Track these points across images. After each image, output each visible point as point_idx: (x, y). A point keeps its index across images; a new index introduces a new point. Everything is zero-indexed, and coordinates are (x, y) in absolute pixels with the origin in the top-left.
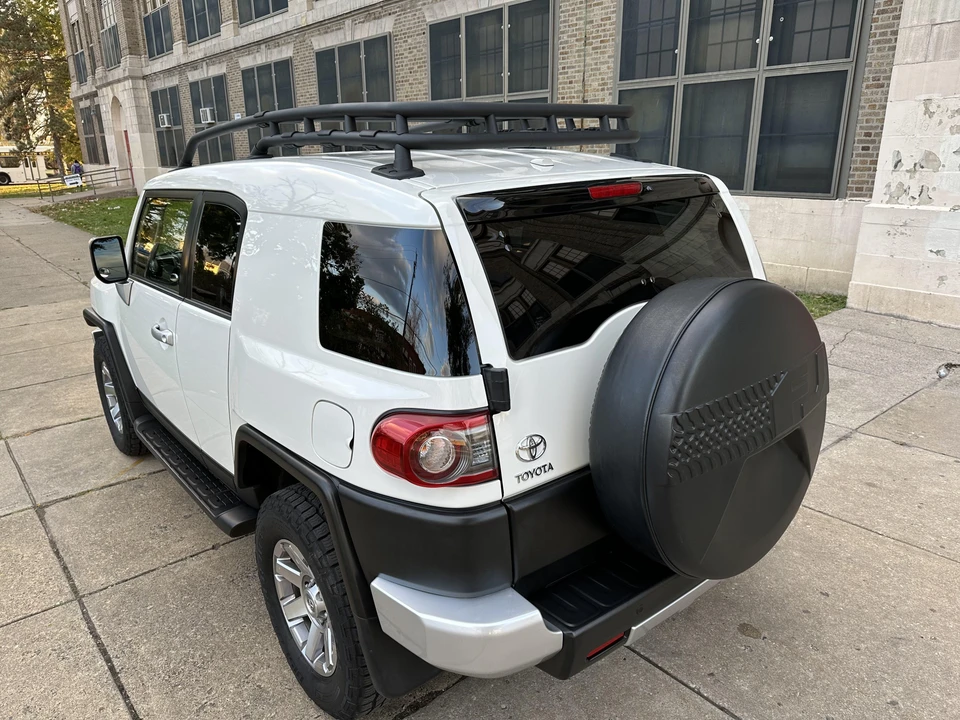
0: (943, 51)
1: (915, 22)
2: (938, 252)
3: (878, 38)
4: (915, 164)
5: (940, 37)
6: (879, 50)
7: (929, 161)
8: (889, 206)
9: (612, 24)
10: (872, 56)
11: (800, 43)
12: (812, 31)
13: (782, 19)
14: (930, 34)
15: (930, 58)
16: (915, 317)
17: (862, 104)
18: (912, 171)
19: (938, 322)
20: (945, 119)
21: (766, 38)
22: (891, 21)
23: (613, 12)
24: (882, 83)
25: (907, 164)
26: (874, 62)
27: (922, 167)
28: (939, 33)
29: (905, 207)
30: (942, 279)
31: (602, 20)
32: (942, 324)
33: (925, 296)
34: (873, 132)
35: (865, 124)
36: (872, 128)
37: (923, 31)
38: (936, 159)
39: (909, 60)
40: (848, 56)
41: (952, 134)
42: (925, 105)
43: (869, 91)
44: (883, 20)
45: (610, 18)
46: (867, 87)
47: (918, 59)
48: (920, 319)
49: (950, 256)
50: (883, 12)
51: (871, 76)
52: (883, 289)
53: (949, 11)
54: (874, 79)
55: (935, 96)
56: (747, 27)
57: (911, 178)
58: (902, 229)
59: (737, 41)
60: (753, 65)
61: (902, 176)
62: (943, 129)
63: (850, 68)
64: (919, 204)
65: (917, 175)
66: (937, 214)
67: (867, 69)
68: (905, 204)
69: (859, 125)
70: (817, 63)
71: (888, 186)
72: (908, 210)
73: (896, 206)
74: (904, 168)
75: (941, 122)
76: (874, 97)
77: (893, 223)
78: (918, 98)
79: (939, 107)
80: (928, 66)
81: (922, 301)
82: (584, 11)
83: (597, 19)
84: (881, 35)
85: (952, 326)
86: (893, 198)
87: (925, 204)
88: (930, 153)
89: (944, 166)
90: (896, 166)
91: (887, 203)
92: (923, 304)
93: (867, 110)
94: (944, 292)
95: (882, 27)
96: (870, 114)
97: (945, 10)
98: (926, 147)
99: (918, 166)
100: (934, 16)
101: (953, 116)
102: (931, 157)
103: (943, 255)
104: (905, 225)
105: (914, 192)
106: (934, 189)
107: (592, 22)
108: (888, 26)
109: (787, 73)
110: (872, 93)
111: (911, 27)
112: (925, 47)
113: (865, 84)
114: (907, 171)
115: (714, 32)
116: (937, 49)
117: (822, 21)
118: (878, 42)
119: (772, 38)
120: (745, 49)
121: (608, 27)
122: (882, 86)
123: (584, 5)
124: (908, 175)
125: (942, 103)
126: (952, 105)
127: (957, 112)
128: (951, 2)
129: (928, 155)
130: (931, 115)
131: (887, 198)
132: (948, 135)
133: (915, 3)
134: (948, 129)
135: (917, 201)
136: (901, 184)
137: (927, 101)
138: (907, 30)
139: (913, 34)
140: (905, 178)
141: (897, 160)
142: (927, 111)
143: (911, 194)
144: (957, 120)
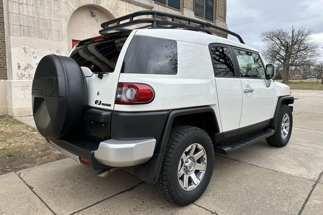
0: (26, 34)
1: (15, 23)
4: (25, 67)
5: (24, 30)
8: (19, 81)
14: (20, 28)
15: (22, 35)
18: (25, 69)
20: (31, 54)
25: (22, 67)
27: (28, 68)
28: (23, 29)
29: (25, 81)
37: (18, 27)
39: (15, 34)
42: (24, 49)
47: (18, 35)
52: (25, 108)
53: (25, 23)
55: (26, 47)
57: (25, 71)
58: (27, 88)
61: (21, 71)
62: (31, 57)
64: (29, 80)
65: (26, 71)
71: (18, 74)
73: (22, 81)
75: (30, 55)
77: (23, 86)
78: (21, 47)
79: (28, 50)
80: (22, 38)
86: (20, 78)
89: (34, 68)
90: (19, 68)
91: (19, 80)
97: (23, 22)
98: (27, 62)
99: (26, 68)
100: (21, 23)
101: (33, 54)
102: (30, 65)
104: (27, 86)
105: (27, 76)
106: (33, 75)
111: (14, 24)
112: (20, 32)
114: (23, 69)
116: (24, 33)
124: (24, 71)
125: (29, 49)
126: (32, 50)
127: (34, 52)
128: (25, 21)
129: (28, 64)
130: (27, 53)
131: (18, 78)
132: (33, 59)
133: (13, 17)
134: (32, 57)
135: (28, 79)
136: (22, 74)
137: (24, 48)
138: (13, 25)
139: (15, 27)
140: (23, 72)
141: (18, 66)
142: (25, 51)
143: (26, 77)
144: (34, 55)
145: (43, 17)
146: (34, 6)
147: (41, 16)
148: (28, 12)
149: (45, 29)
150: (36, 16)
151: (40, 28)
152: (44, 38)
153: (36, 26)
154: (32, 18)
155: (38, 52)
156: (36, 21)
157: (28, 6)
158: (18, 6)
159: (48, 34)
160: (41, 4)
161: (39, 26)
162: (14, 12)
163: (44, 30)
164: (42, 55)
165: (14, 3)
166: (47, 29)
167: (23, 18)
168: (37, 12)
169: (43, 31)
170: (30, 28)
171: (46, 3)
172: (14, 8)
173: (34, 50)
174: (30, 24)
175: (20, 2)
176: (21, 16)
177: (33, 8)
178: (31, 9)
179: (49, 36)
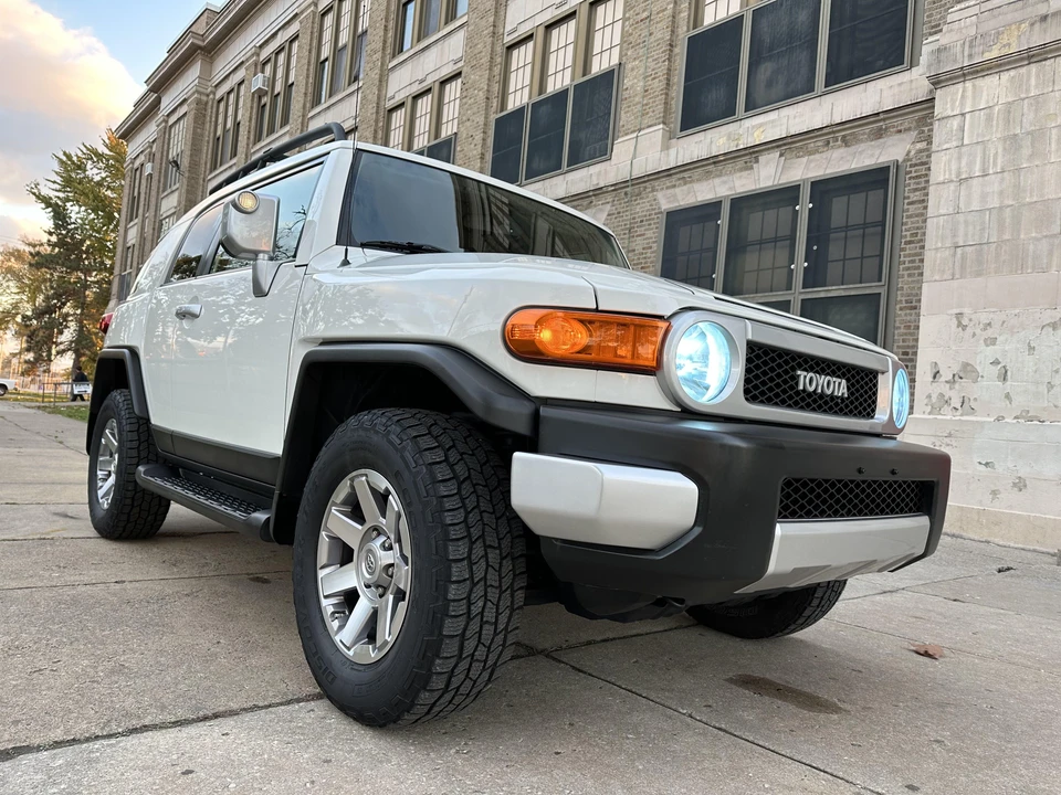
0: (968, 271)
1: (940, 245)
2: (987, 464)
3: (907, 265)
4: (954, 375)
5: (964, 258)
6: (909, 275)
7: (967, 372)
8: (931, 417)
9: (653, 252)
10: (903, 282)
11: (834, 270)
12: (844, 260)
13: (815, 248)
14: (955, 252)
15: (957, 276)
16: (972, 536)
17: (897, 324)
18: (952, 382)
19: (997, 540)
20: (978, 331)
21: (800, 264)
22: (918, 250)
23: (654, 242)
24: (914, 306)
25: (946, 375)
26: (905, 287)
27: (961, 378)
28: (963, 254)
29: (949, 417)
30: (994, 493)
31: (644, 249)
32: (1001, 543)
33: (978, 511)
34: (910, 351)
35: (901, 344)
36: (908, 347)
37: (947, 253)
38: (975, 371)
39: (937, 278)
40: (880, 280)
41: (987, 346)
42: (957, 318)
43: (902, 313)
44: (909, 249)
45: (651, 248)
46: (901, 309)
47: (945, 277)
48: (976, 538)
49: (1000, 468)
50: (910, 242)
51: (904, 299)
53: (970, 235)
54: (907, 302)
55: (966, 311)
56: (782, 255)
57: (951, 389)
58: (947, 440)
59: (773, 268)
60: (789, 287)
61: (941, 387)
62: (977, 341)
63: (883, 291)
64: (962, 415)
65: (957, 386)
66: (982, 424)
67: (899, 293)
68: (947, 415)
69: (895, 345)
70: (851, 286)
71: (929, 397)
72: (951, 420)
73: (939, 417)
74: (943, 379)
75: (974, 335)
76: (908, 318)
77: (938, 434)
78: (950, 312)
79: (970, 320)
80: (955, 283)
81: (976, 518)
82: (626, 241)
83: (639, 249)
84: (909, 262)
85: (1012, 545)
86: (935, 409)
87: (967, 415)
88: (968, 364)
89: (982, 377)
90: (935, 377)
91: (930, 414)
92: (978, 521)
93: (902, 330)
94: (997, 507)
95: (909, 255)
96: (906, 334)
97: (966, 235)
98: (963, 358)
99: (957, 377)
100: (956, 240)
101: (985, 329)
102: (969, 368)
103: (993, 467)
104: (950, 435)
105: (956, 402)
106: (975, 399)
107: (634, 250)
108: (916, 255)
109: (822, 295)
110: (906, 315)
111: (937, 249)
112: (951, 266)
113: (898, 307)
114: (947, 382)
115: (750, 260)
116: (963, 267)
117: (854, 251)
118: (908, 269)
119: (806, 264)
120: (781, 275)
121: (649, 255)
122: (915, 308)
123: (627, 236)
124: (948, 386)
125: (973, 317)
126: (984, 318)
127: (989, 324)
128: (971, 228)
129: (966, 366)
130: (964, 328)
131: (929, 409)
132: (982, 347)
133: (938, 228)
134: (982, 342)
135: (960, 412)
136: (942, 395)
137: (959, 315)
138: (933, 252)
139: (939, 255)
140: (945, 389)
141: (935, 371)
142: (959, 324)
143: (952, 405)
144: (990, 333)
145: (1035, 199)
146: (1005, 174)
147: (1031, 196)
148: (984, 197)
149: (1039, 236)
150: (1011, 203)
151: (1022, 236)
152: (1034, 268)
153: (1006, 237)
154: (994, 212)
155: (1004, 322)
156: (1008, 220)
157: (986, 178)
158: (955, 191)
159: (1051, 253)
160: (1031, 157)
161: (1019, 231)
162: (942, 211)
163: (1038, 240)
164: (1015, 330)
165: (946, 186)
166: (1046, 236)
167: (966, 222)
168: (1017, 186)
169: (1031, 247)
170: (985, 246)
171: (1053, 145)
172: (943, 201)
173: (992, 315)
174: (986, 235)
175: (963, 177)
176: (961, 218)
177: (1003, 179)
178: (996, 185)
179: (1055, 258)
